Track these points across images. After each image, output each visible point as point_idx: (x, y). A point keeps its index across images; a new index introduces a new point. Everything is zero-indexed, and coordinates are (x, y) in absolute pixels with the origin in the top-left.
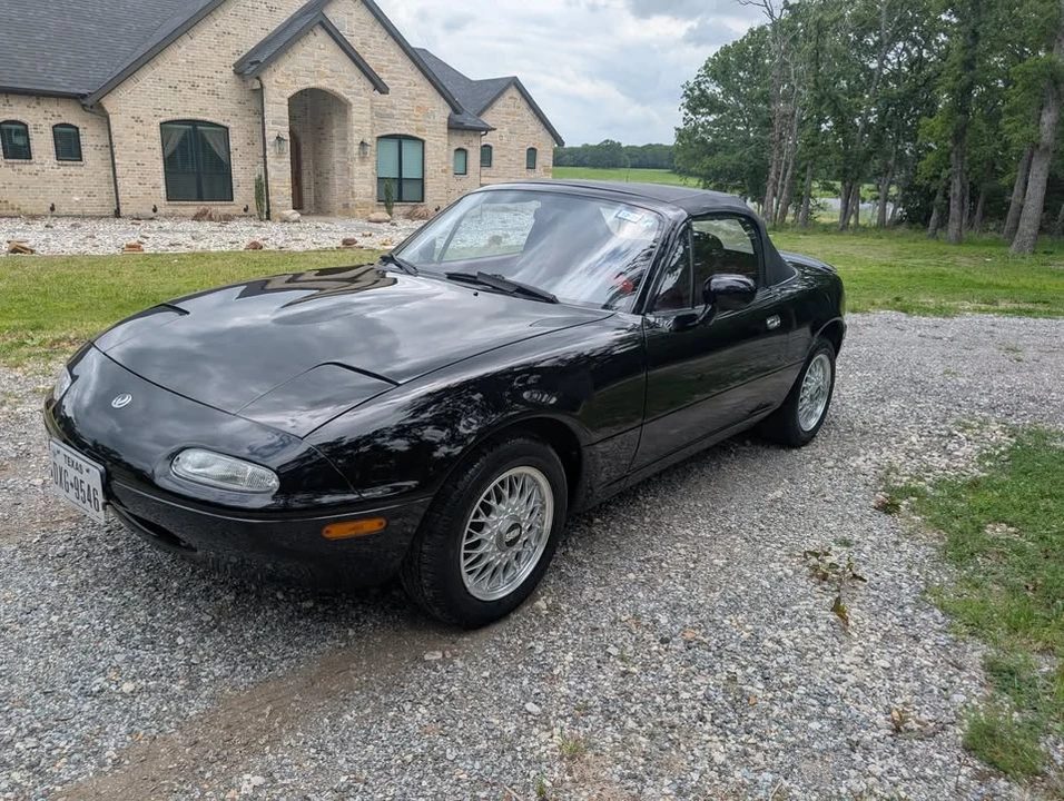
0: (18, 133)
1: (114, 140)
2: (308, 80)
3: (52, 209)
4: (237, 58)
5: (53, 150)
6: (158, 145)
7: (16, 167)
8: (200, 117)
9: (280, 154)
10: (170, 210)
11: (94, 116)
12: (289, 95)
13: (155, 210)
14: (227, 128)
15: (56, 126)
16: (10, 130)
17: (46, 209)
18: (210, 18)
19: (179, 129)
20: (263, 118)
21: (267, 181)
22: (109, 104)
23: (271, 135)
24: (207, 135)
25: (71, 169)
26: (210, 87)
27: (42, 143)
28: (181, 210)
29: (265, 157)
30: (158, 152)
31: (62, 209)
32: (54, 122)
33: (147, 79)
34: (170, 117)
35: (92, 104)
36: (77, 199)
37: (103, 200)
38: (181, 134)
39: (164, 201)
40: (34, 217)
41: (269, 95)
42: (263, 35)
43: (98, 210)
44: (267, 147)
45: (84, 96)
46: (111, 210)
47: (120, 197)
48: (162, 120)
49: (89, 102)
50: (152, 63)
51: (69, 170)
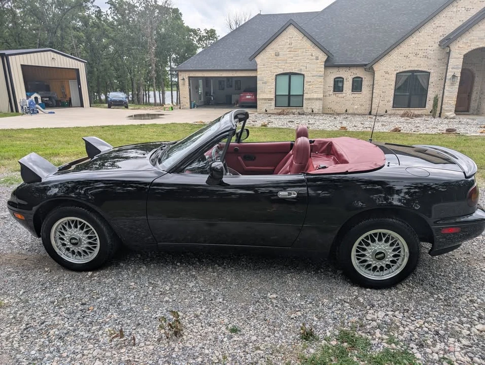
0: (340, 81)
1: (375, 82)
2: (478, 44)
3: (346, 111)
4: (442, 38)
5: (351, 88)
6: (393, 83)
7: (337, 95)
8: (416, 69)
9: (452, 84)
10: (393, 112)
11: (369, 73)
12: (465, 52)
13: (386, 112)
14: (430, 73)
15: (354, 78)
16: (338, 81)
17: (344, 111)
18: (432, 21)
19: (405, 75)
20: (448, 66)
21: (443, 98)
22: (376, 67)
23: (449, 75)
24: (419, 77)
25: (357, 95)
26: (424, 54)
27: (348, 85)
28: (398, 112)
29: (444, 86)
30: (393, 87)
31: (350, 111)
32: (354, 77)
33: (395, 55)
34: (402, 70)
35: (369, 68)
36: (356, 107)
37: (365, 108)
38: (406, 77)
39: (391, 108)
40: (338, 114)
41: (453, 54)
42: (459, 24)
43: (363, 112)
44: (447, 81)
45: (366, 65)
46: (368, 112)
47: (373, 106)
48: (398, 72)
49: (368, 67)
50: (398, 47)
51: (355, 96)
